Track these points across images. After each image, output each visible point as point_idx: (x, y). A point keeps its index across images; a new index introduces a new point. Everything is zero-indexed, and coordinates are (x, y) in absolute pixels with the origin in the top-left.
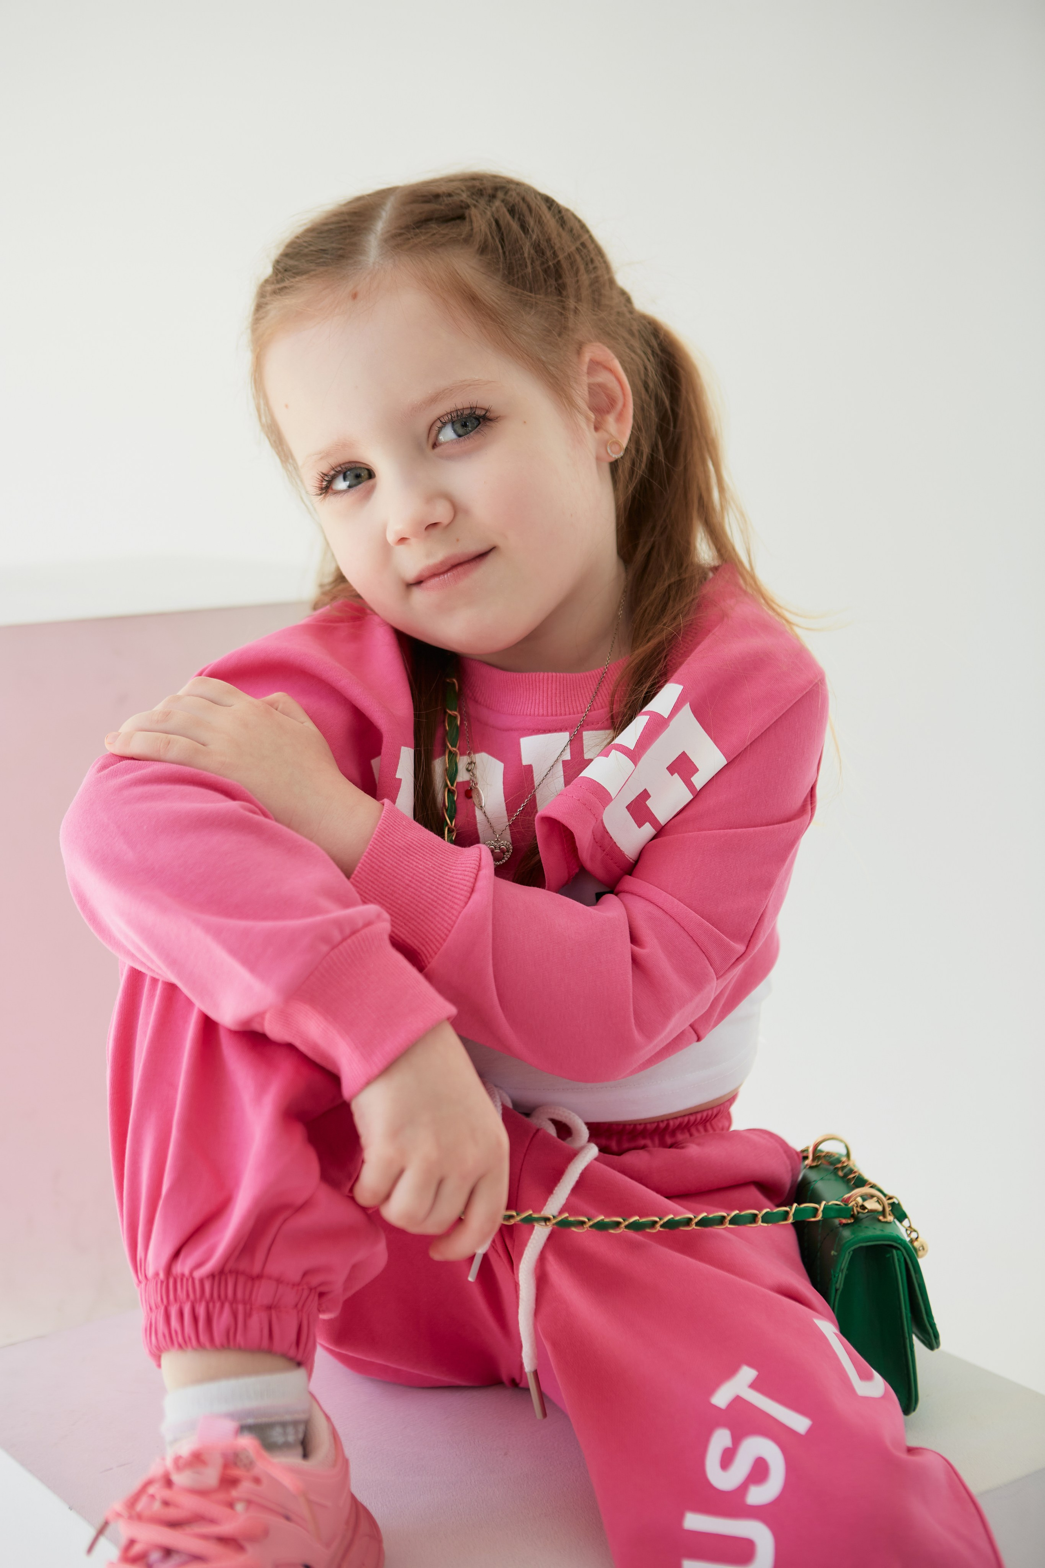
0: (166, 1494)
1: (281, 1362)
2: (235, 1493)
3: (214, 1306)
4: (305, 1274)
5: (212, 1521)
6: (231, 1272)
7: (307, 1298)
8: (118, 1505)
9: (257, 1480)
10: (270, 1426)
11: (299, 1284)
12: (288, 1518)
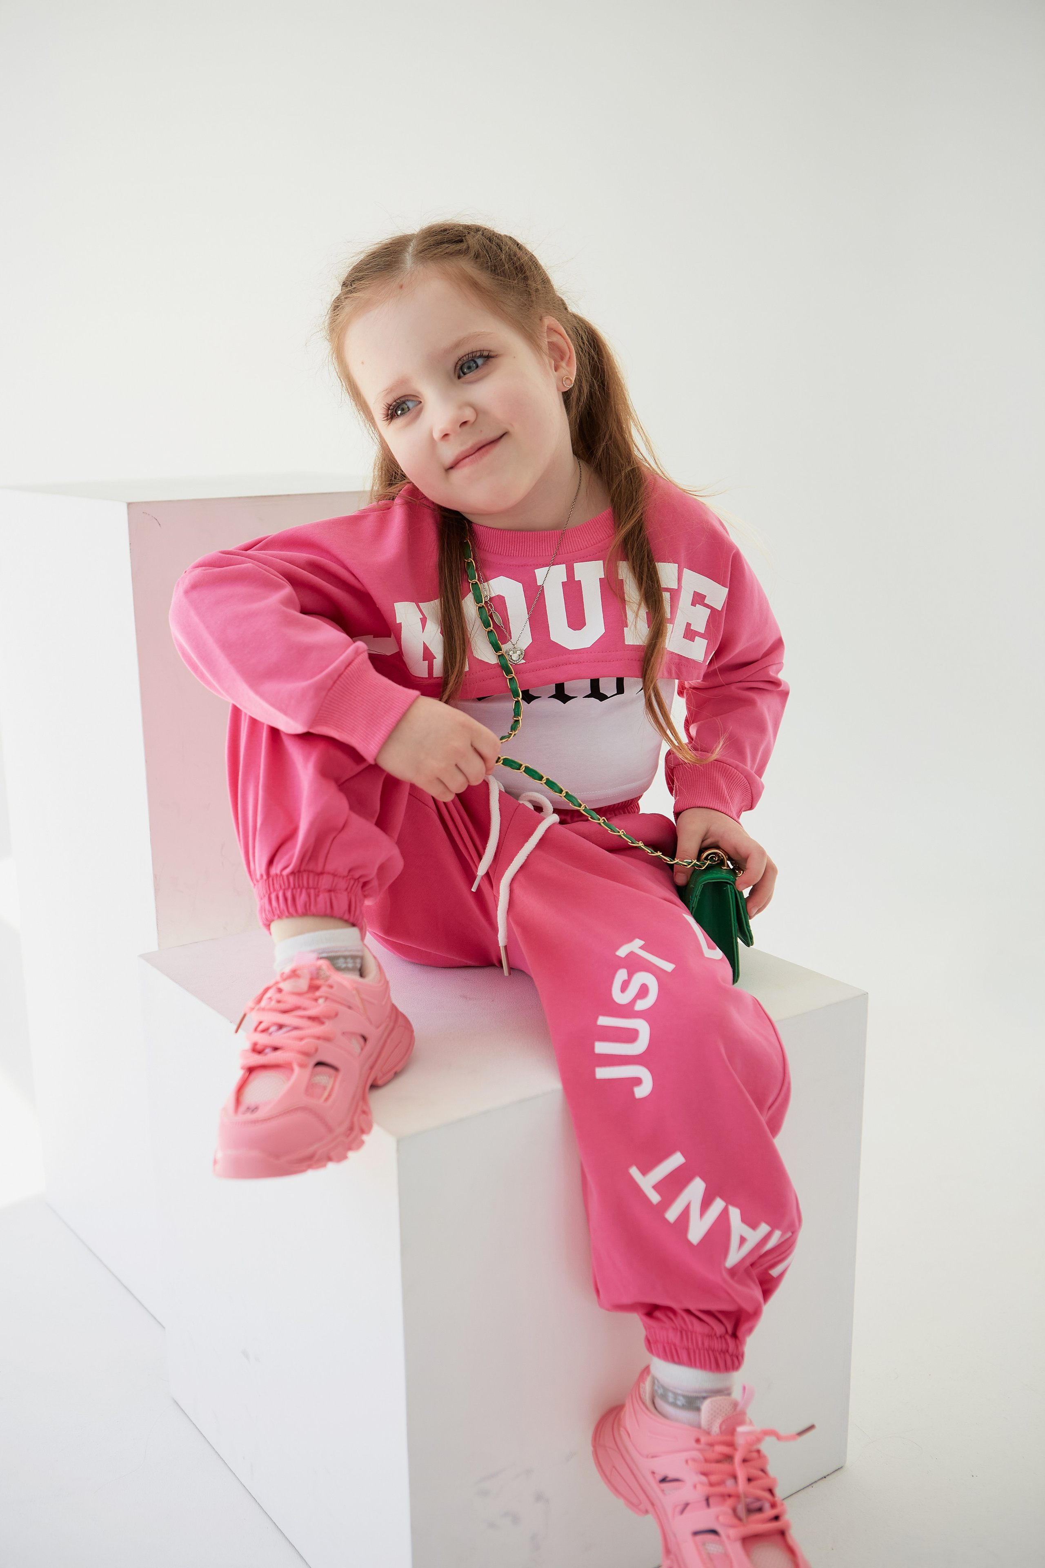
0: (279, 996)
1: (341, 923)
2: (318, 994)
3: (296, 892)
4: (350, 871)
5: (305, 1009)
6: (305, 871)
7: (353, 885)
8: (250, 1004)
9: (331, 987)
10: (338, 958)
11: (347, 876)
12: (350, 1008)
